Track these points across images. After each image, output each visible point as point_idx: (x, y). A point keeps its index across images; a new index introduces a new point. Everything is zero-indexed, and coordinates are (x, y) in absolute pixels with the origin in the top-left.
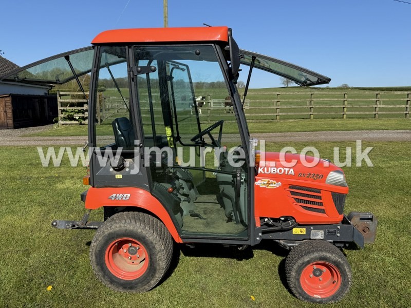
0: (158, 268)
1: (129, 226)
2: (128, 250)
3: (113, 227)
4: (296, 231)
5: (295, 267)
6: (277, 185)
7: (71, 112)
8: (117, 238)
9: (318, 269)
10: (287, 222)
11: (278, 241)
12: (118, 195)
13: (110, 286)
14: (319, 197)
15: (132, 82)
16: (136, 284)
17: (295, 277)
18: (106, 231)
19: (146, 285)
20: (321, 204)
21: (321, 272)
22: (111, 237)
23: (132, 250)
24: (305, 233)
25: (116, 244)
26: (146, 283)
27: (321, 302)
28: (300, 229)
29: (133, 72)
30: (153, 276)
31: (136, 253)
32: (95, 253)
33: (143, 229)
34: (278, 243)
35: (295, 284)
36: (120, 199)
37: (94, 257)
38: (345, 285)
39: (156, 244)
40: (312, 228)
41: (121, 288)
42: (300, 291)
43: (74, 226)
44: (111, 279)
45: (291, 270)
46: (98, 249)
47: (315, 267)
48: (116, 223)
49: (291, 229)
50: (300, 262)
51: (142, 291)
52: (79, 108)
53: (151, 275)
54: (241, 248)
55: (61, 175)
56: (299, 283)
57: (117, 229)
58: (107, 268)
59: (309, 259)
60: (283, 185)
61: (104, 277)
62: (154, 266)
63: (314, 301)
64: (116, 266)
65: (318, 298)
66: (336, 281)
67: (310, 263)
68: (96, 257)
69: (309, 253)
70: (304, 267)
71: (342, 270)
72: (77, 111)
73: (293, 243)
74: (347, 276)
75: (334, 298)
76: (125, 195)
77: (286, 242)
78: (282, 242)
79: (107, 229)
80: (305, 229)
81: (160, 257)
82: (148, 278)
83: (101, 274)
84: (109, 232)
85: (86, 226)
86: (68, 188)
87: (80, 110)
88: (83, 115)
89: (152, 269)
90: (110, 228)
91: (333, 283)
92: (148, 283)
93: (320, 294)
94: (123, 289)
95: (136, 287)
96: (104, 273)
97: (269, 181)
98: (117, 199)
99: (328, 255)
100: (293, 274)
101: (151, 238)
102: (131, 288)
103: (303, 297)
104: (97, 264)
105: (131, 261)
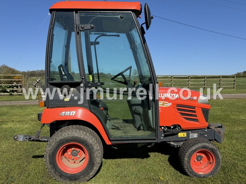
0: (95, 163)
1: (75, 133)
2: (72, 153)
3: (63, 135)
4: (181, 135)
5: (187, 154)
6: (169, 104)
7: (5, 87)
8: (66, 143)
9: (199, 156)
10: (176, 129)
11: (169, 143)
12: (66, 112)
13: (59, 179)
14: (195, 112)
15: (77, 35)
16: (79, 176)
17: (187, 161)
18: (57, 138)
19: (86, 176)
20: (196, 116)
21: (202, 157)
22: (62, 142)
23: (74, 153)
24: (186, 136)
25: (65, 148)
26: (87, 174)
27: (204, 177)
28: (183, 133)
29: (78, 28)
30: (92, 169)
31: (77, 155)
32: (49, 156)
33: (85, 135)
34: (169, 144)
35: (187, 166)
36: (68, 115)
37: (48, 158)
38: (218, 164)
39: (94, 145)
40: (190, 132)
41: (68, 180)
42: (191, 170)
43: (30, 139)
44: (60, 174)
45: (184, 157)
46: (51, 152)
47: (198, 154)
48: (66, 132)
49: (177, 134)
50: (190, 150)
51: (83, 181)
52: (10, 85)
53: (90, 168)
54: (150, 146)
55: (4, 120)
56: (190, 165)
57: (66, 136)
58: (58, 166)
59: (195, 148)
60: (173, 104)
61: (55, 172)
62: (92, 162)
63: (199, 177)
64: (64, 165)
65: (202, 175)
66: (212, 162)
67: (196, 151)
68: (50, 158)
69: (195, 144)
70: (192, 154)
71: (216, 154)
72: (8, 86)
73: (179, 143)
74: (219, 158)
75: (212, 173)
76: (72, 112)
77: (174, 143)
78: (172, 143)
79: (59, 137)
80: (186, 133)
81: (97, 154)
82: (88, 171)
83: (53, 171)
84: (60, 139)
85: (38, 139)
86: (11, 128)
87: (11, 86)
88: (12, 89)
89: (91, 163)
90: (61, 136)
91: (210, 164)
92: (88, 174)
93: (203, 172)
94: (69, 181)
95: (79, 178)
96: (56, 169)
97: (164, 102)
98: (66, 115)
99: (207, 144)
100: (186, 159)
101: (90, 141)
102: (75, 179)
103: (193, 174)
104: (50, 163)
105: (73, 161)
